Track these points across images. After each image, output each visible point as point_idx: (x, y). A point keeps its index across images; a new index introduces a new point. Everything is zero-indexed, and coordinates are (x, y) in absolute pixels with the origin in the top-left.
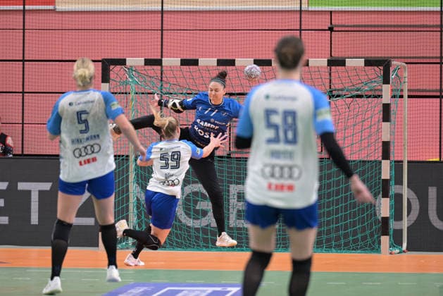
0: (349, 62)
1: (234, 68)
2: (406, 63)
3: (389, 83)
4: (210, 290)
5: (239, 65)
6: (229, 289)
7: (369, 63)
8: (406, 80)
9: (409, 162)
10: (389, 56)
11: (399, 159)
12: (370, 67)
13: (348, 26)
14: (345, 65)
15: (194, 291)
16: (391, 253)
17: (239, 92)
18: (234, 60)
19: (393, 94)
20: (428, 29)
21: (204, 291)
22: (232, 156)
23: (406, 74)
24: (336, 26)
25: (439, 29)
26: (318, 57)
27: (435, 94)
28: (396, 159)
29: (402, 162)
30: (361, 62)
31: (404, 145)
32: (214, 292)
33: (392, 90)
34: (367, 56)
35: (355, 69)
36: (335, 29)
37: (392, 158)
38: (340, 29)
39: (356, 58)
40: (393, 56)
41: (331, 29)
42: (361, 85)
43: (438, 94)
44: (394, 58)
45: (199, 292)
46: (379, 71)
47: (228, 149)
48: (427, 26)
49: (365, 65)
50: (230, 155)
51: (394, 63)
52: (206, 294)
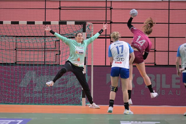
0: (68, 23)
1: (18, 25)
2: (93, 23)
3: (85, 32)
4: (10, 121)
5: (21, 24)
6: (18, 121)
7: (77, 23)
8: (93, 31)
9: (93, 66)
10: (86, 20)
11: (90, 65)
12: (77, 25)
13: (67, 7)
14: (66, 24)
15: (3, 122)
16: (86, 105)
17: (20, 35)
18: (19, 22)
19: (87, 37)
20: (102, 9)
21: (7, 122)
22: (17, 63)
23: (92, 28)
24: (62, 7)
25: (105, 9)
26: (55, 21)
27: (103, 37)
28: (88, 65)
29: (91, 66)
30: (73, 23)
31: (92, 59)
32: (12, 122)
33: (87, 35)
34: (76, 20)
35: (71, 26)
36: (62, 8)
37: (86, 64)
38: (64, 8)
39: (71, 21)
40: (87, 20)
41: (60, 9)
42: (73, 32)
43: (105, 36)
44: (88, 21)
45: (5, 122)
46: (81, 27)
47: (15, 60)
48: (101, 7)
49: (75, 24)
50: (16, 63)
51: (88, 23)
52: (8, 123)
